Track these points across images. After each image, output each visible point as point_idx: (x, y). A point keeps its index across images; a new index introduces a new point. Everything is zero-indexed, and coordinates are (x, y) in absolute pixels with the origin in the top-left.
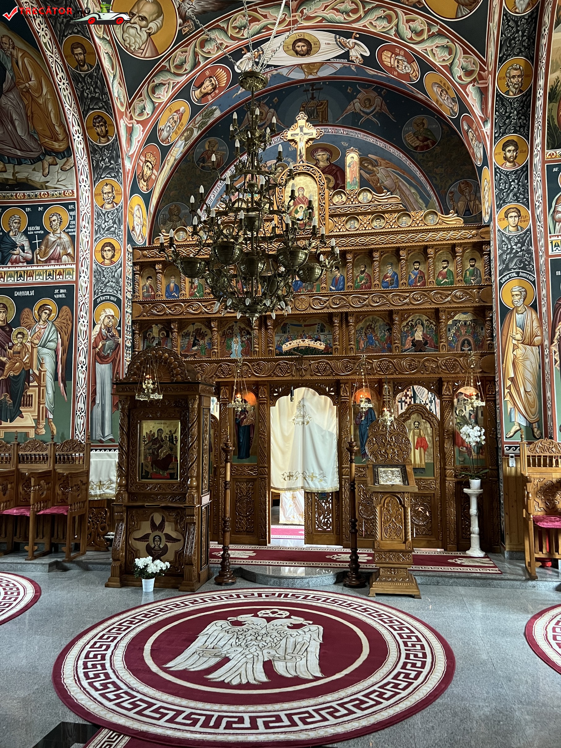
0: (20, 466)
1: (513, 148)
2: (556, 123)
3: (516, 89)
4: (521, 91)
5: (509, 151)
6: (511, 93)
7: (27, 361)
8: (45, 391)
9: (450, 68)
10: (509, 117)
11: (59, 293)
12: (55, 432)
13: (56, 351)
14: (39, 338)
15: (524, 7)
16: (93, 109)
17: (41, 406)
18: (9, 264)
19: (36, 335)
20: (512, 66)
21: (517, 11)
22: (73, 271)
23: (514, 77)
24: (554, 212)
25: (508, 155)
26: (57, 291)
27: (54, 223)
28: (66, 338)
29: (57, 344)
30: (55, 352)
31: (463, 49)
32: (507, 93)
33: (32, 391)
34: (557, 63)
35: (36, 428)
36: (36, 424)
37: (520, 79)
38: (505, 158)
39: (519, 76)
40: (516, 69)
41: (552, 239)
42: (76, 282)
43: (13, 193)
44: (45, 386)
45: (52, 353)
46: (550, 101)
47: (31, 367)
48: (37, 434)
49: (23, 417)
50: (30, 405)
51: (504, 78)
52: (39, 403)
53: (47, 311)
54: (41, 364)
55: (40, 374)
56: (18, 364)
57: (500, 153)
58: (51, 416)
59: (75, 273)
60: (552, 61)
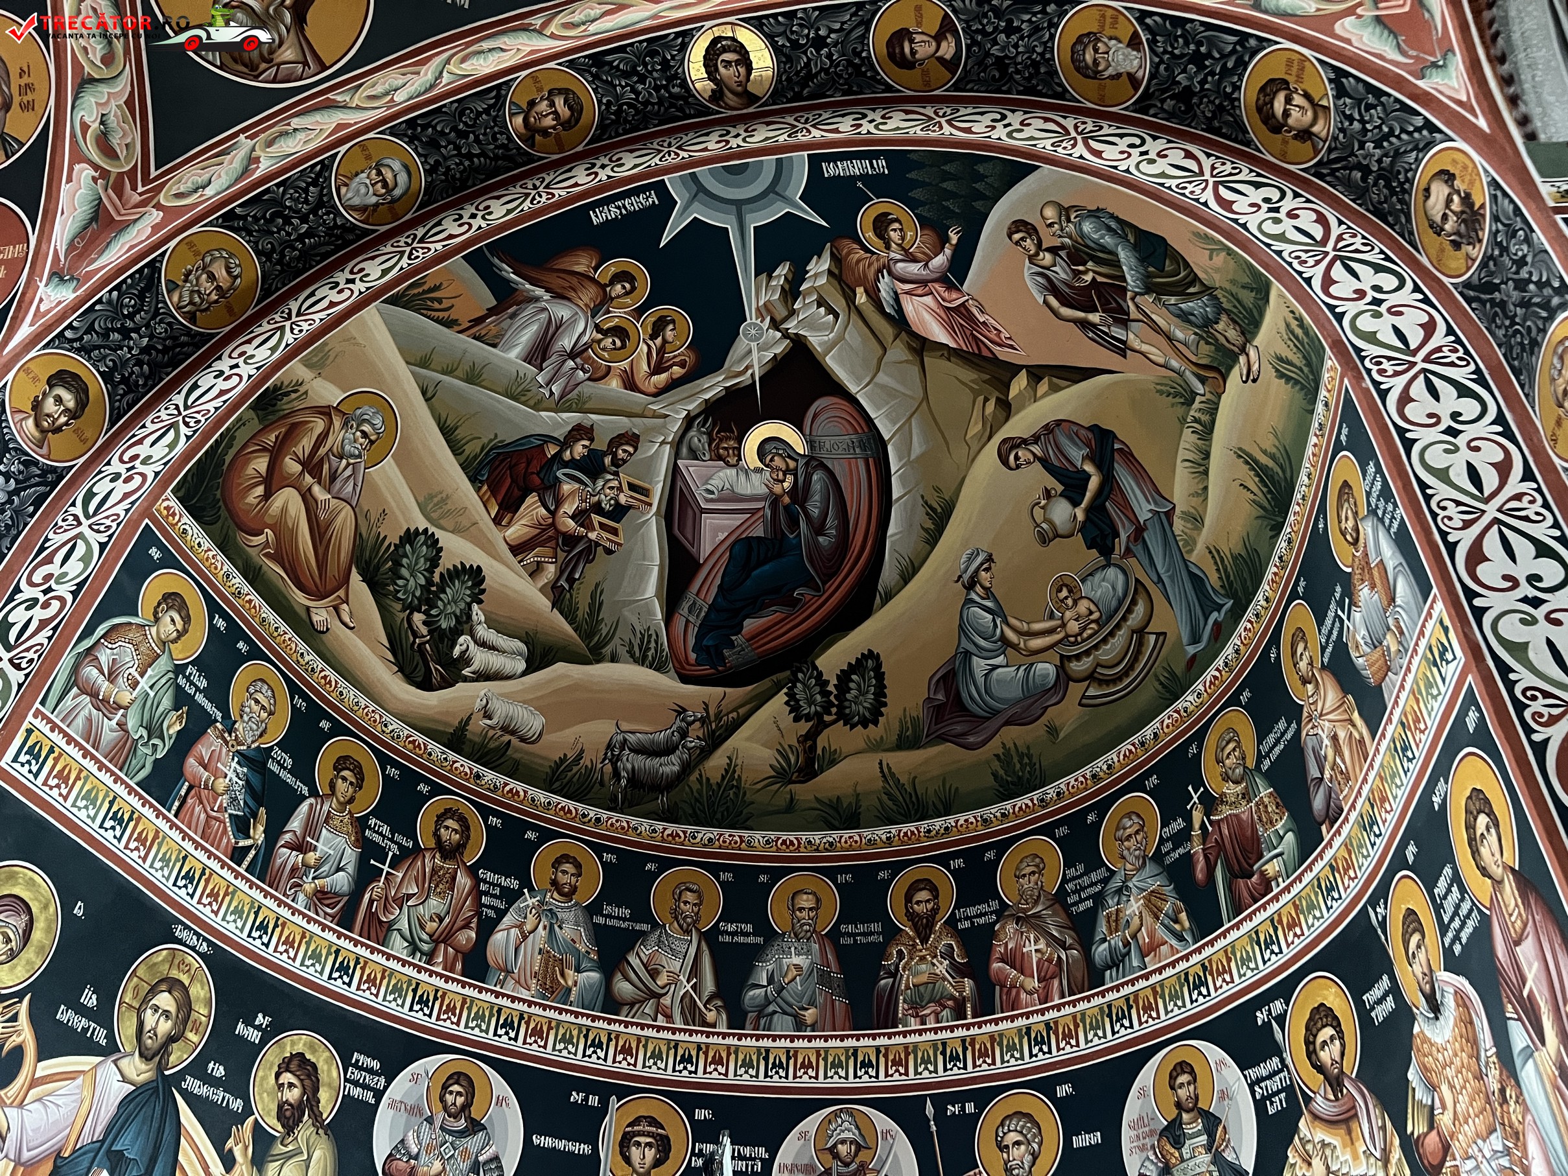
1: (71, 404)
2: (228, 459)
3: (191, 303)
4: (191, 317)
5: (59, 400)
6: (175, 299)
9: (85, 82)
10: (125, 333)
15: (356, 201)
20: (231, 255)
21: (343, 190)
23: (212, 277)
24: (89, 651)
25: (50, 406)
31: (132, 93)
32: (173, 286)
34: (326, 356)
37: (214, 297)
38: (37, 405)
39: (218, 288)
40: (228, 270)
41: (37, 722)
46: (254, 407)
51: (196, 254)
57: (35, 379)
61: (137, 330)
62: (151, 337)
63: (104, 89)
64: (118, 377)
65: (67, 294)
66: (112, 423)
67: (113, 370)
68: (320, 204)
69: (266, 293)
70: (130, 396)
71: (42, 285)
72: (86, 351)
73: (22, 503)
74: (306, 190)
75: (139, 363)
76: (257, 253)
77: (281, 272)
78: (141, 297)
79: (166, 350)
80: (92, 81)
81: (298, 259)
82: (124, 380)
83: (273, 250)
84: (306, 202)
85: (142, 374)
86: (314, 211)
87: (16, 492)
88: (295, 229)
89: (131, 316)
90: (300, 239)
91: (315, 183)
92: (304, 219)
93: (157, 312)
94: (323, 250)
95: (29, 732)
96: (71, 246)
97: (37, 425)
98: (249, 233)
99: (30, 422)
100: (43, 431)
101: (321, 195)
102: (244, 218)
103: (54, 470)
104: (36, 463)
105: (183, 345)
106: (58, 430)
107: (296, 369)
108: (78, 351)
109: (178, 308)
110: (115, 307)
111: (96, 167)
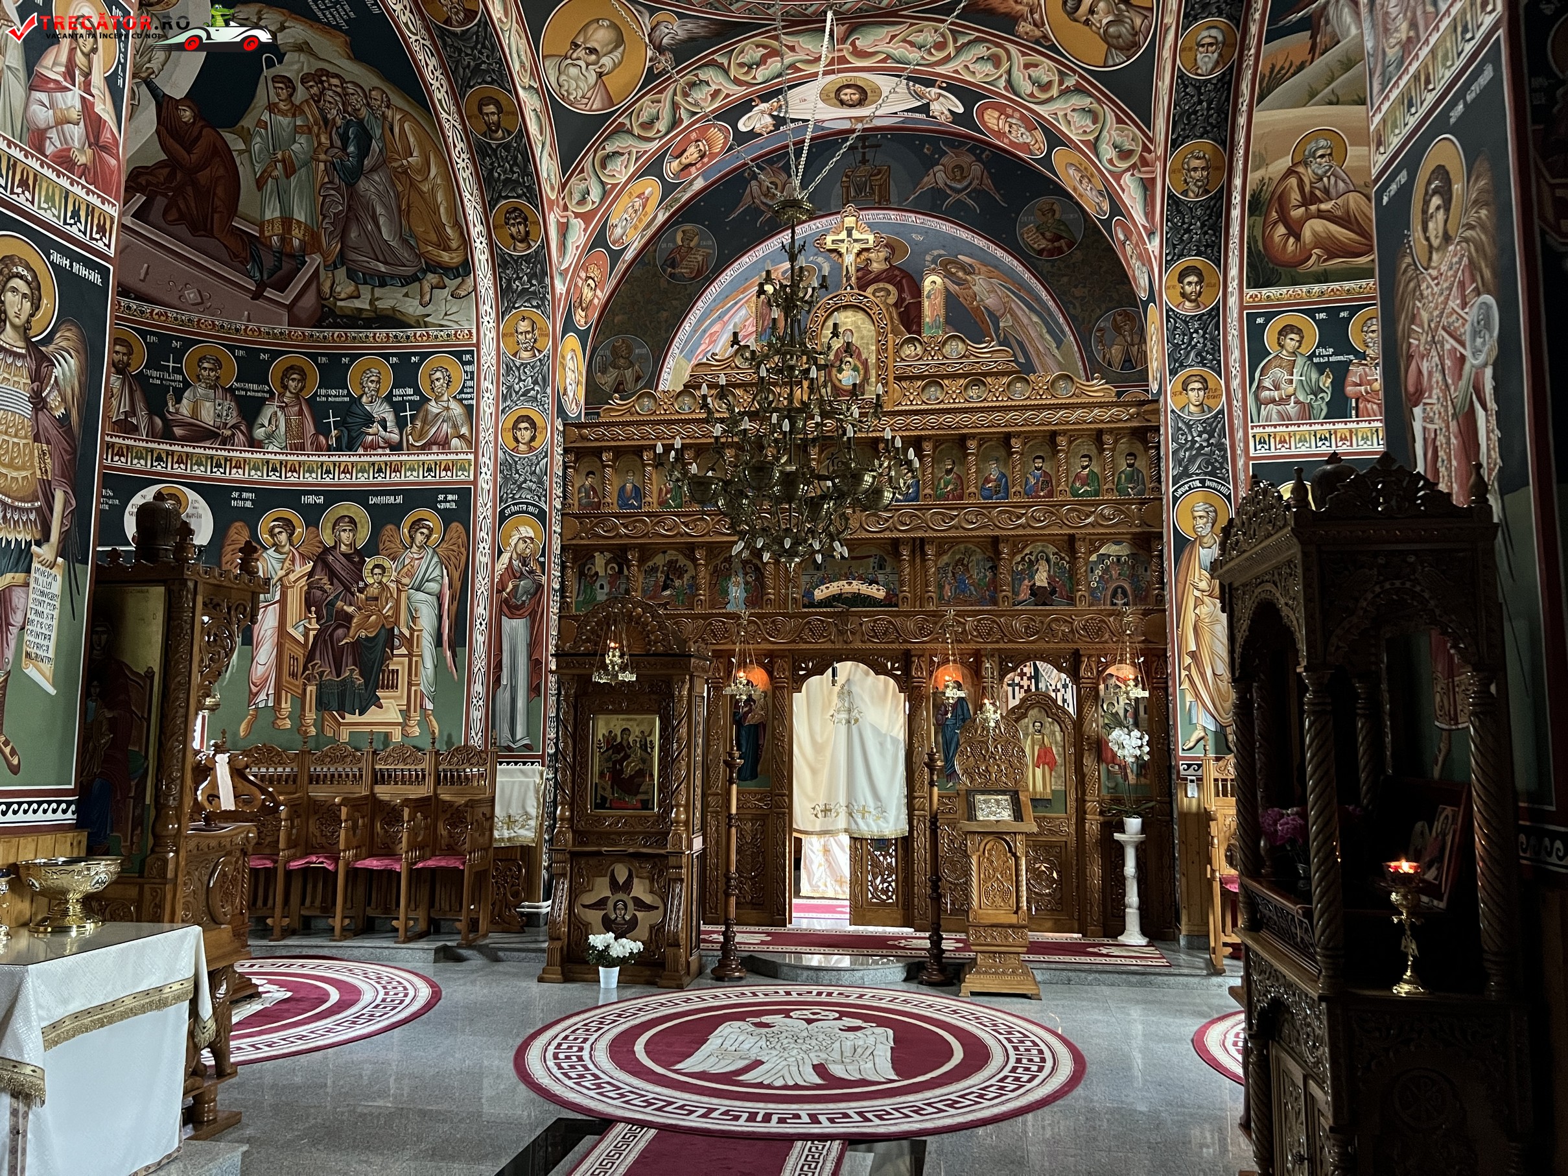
0: (378, 789)
1: (1196, 279)
2: (1261, 247)
3: (1199, 187)
4: (1207, 192)
5: (1190, 283)
6: (1191, 194)
7: (390, 613)
8: (420, 662)
9: (1094, 146)
10: (1188, 231)
11: (445, 501)
12: (437, 731)
13: (439, 597)
14: (410, 575)
15: (1210, 66)
16: (507, 197)
17: (413, 688)
18: (361, 451)
19: (405, 569)
20: (1192, 153)
21: (1199, 71)
22: (470, 465)
23: (1195, 169)
24: (1258, 387)
25: (1188, 289)
26: (441, 497)
27: (437, 383)
28: (456, 575)
29: (442, 585)
30: (438, 598)
31: (1116, 115)
32: (1185, 193)
33: (400, 664)
34: (1261, 155)
35: (404, 725)
36: (404, 719)
37: (1205, 173)
38: (1183, 295)
39: (1203, 169)
40: (1198, 158)
41: (1255, 430)
42: (475, 482)
43: (370, 333)
44: (421, 656)
45: (434, 599)
46: (1251, 214)
47: (397, 623)
48: (405, 735)
49: (381, 707)
50: (394, 687)
51: (1179, 171)
52: (410, 684)
53: (425, 531)
54: (414, 619)
55: (412, 635)
56: (373, 617)
57: (1174, 287)
58: (429, 706)
59: (472, 468)
60: (1254, 153)
61: (1191, 224)
62: (1199, 219)
63: (1105, 133)
64: (1203, 249)
65: (1157, 241)
66: (1219, 266)
67: (1198, 249)
68: (1198, 89)
69: (1223, 143)
70: (1216, 249)
71: (1148, 246)
72: (1181, 255)
73: (1210, 334)
74: (1187, 94)
75: (1206, 233)
76: (1201, 137)
77: (1219, 128)
78: (1179, 212)
79: (1210, 216)
80: (1097, 139)
81: (1219, 116)
82: (1206, 246)
83: (1204, 128)
84: (1192, 96)
85: (1211, 236)
86: (1200, 94)
87: (1205, 333)
88: (1202, 110)
89: (1183, 223)
90: (1209, 109)
91: (1186, 87)
92: (1200, 102)
93: (1191, 209)
94: (1223, 98)
95: (1254, 437)
96: (1146, 215)
97: (1190, 301)
98: (1188, 136)
99: (1187, 303)
100: (1195, 301)
101: (1194, 86)
102: (1179, 135)
103: (1212, 309)
104: (1203, 314)
105: (1215, 205)
106: (1200, 293)
107: (1254, 177)
108: (1178, 259)
109: (1197, 196)
110: (1174, 228)
111: (1128, 170)
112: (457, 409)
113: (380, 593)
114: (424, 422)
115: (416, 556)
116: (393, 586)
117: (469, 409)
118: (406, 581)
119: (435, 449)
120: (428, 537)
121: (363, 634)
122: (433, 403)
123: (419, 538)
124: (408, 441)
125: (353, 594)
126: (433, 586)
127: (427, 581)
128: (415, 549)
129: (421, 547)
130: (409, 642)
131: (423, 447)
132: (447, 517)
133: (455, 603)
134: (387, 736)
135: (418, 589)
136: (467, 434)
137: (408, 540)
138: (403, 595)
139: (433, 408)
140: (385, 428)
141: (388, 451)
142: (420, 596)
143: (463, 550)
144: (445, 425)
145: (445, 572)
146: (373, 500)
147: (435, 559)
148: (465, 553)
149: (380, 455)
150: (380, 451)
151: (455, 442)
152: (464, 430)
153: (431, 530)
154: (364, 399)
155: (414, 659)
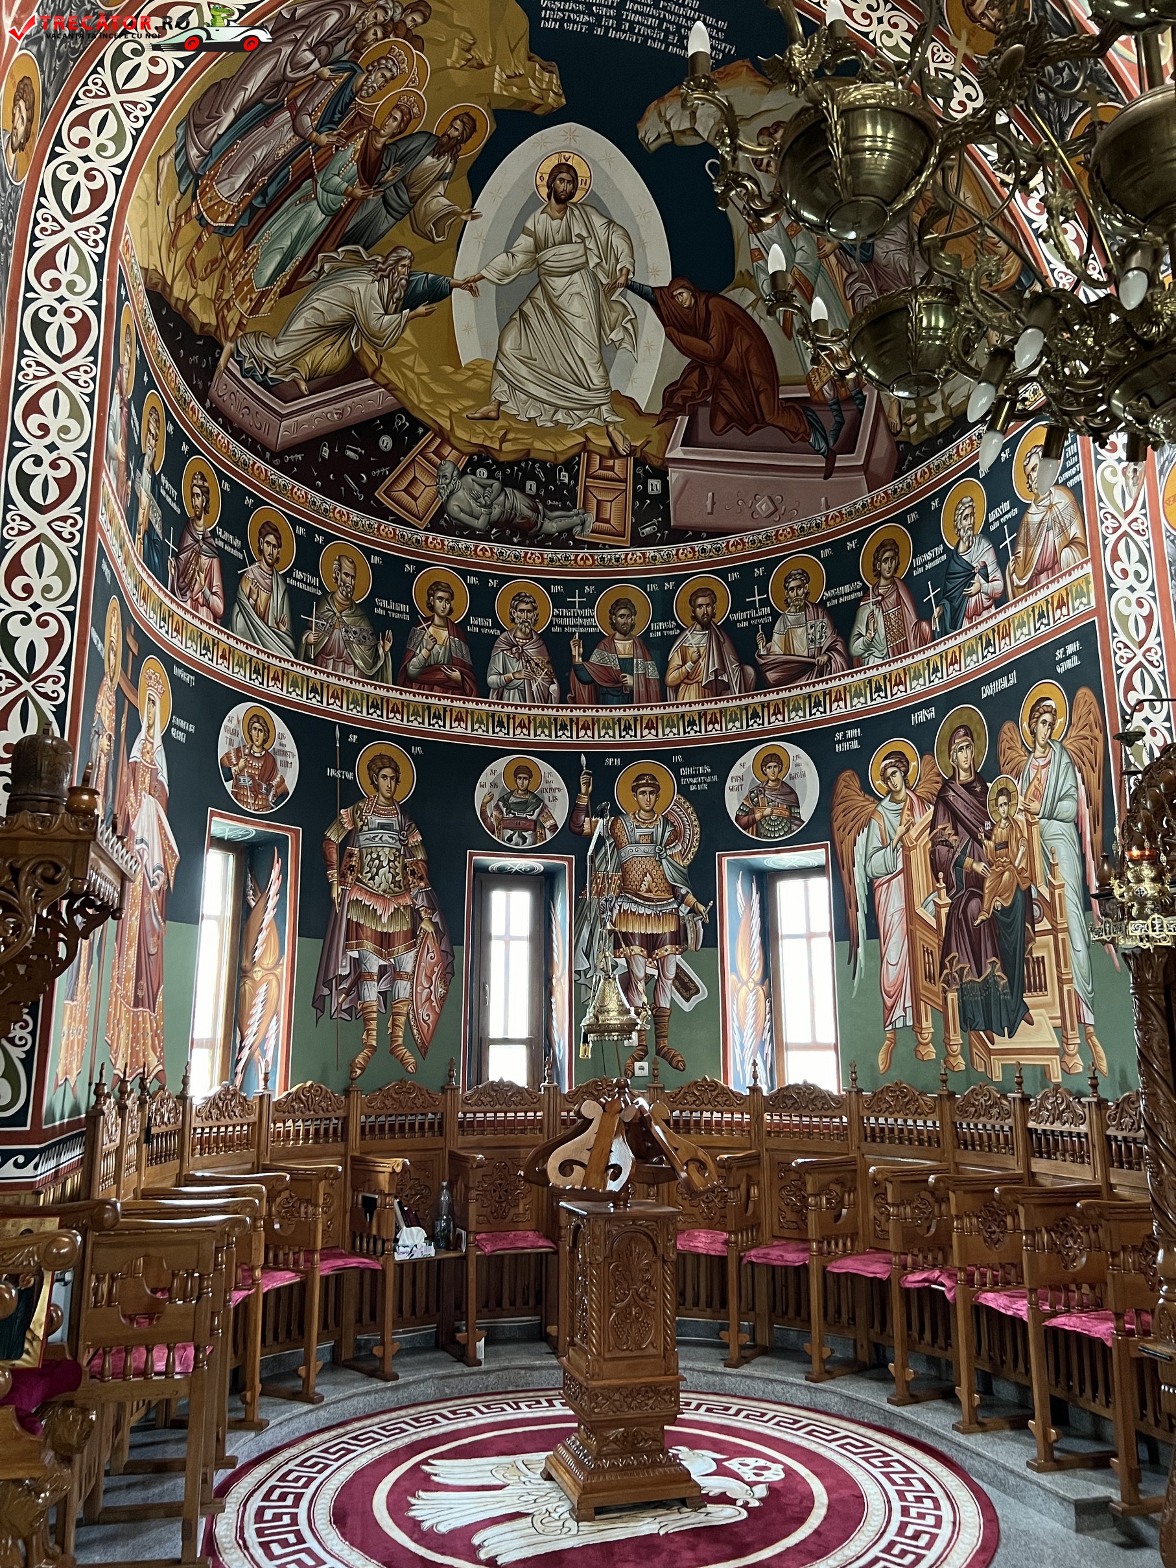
0: (1039, 1165)
7: (1023, 865)
8: (1068, 941)
11: (1066, 657)
12: (1104, 1066)
13: (1078, 824)
14: (1038, 796)
17: (1066, 987)
18: (966, 624)
19: (1032, 788)
22: (1088, 583)
26: (1059, 654)
28: (1094, 778)
29: (1078, 801)
30: (1076, 825)
33: (1041, 947)
35: (1061, 1052)
36: (1061, 1043)
42: (1100, 609)
43: (951, 449)
44: (1067, 930)
45: (1069, 829)
47: (1032, 879)
48: (1066, 1071)
49: (1032, 1024)
50: (1042, 987)
52: (1061, 982)
53: (1047, 717)
54: (1052, 867)
55: (1052, 895)
56: (1007, 874)
58: (1089, 1019)
59: (1092, 586)
112: (1061, 499)
113: (1009, 835)
114: (1027, 545)
115: (1042, 762)
116: (1020, 818)
117: (1076, 491)
118: (1035, 806)
119: (1044, 579)
120: (1052, 725)
121: (998, 904)
122: (1033, 509)
123: (1042, 730)
124: (1012, 583)
125: (981, 844)
126: (1067, 808)
127: (1060, 799)
128: (1038, 753)
129: (1046, 746)
130: (1051, 908)
131: (1030, 585)
132: (1071, 683)
133: (1099, 828)
134: (1045, 1071)
135: (1050, 817)
136: (1079, 535)
137: (1030, 738)
138: (1035, 829)
139: (1034, 516)
140: (986, 577)
141: (993, 610)
142: (1055, 827)
143: (1097, 731)
144: (1051, 533)
145: (1079, 776)
146: (988, 691)
147: (1065, 760)
148: (1100, 737)
149: (986, 620)
150: (985, 614)
151: (1067, 555)
152: (1075, 530)
153: (1053, 712)
154: (961, 548)
155: (1060, 936)
